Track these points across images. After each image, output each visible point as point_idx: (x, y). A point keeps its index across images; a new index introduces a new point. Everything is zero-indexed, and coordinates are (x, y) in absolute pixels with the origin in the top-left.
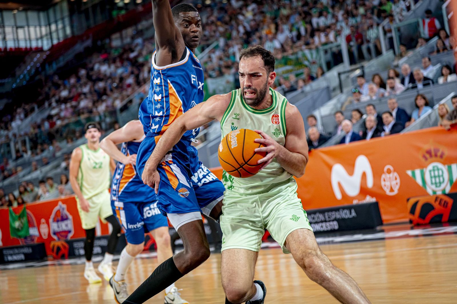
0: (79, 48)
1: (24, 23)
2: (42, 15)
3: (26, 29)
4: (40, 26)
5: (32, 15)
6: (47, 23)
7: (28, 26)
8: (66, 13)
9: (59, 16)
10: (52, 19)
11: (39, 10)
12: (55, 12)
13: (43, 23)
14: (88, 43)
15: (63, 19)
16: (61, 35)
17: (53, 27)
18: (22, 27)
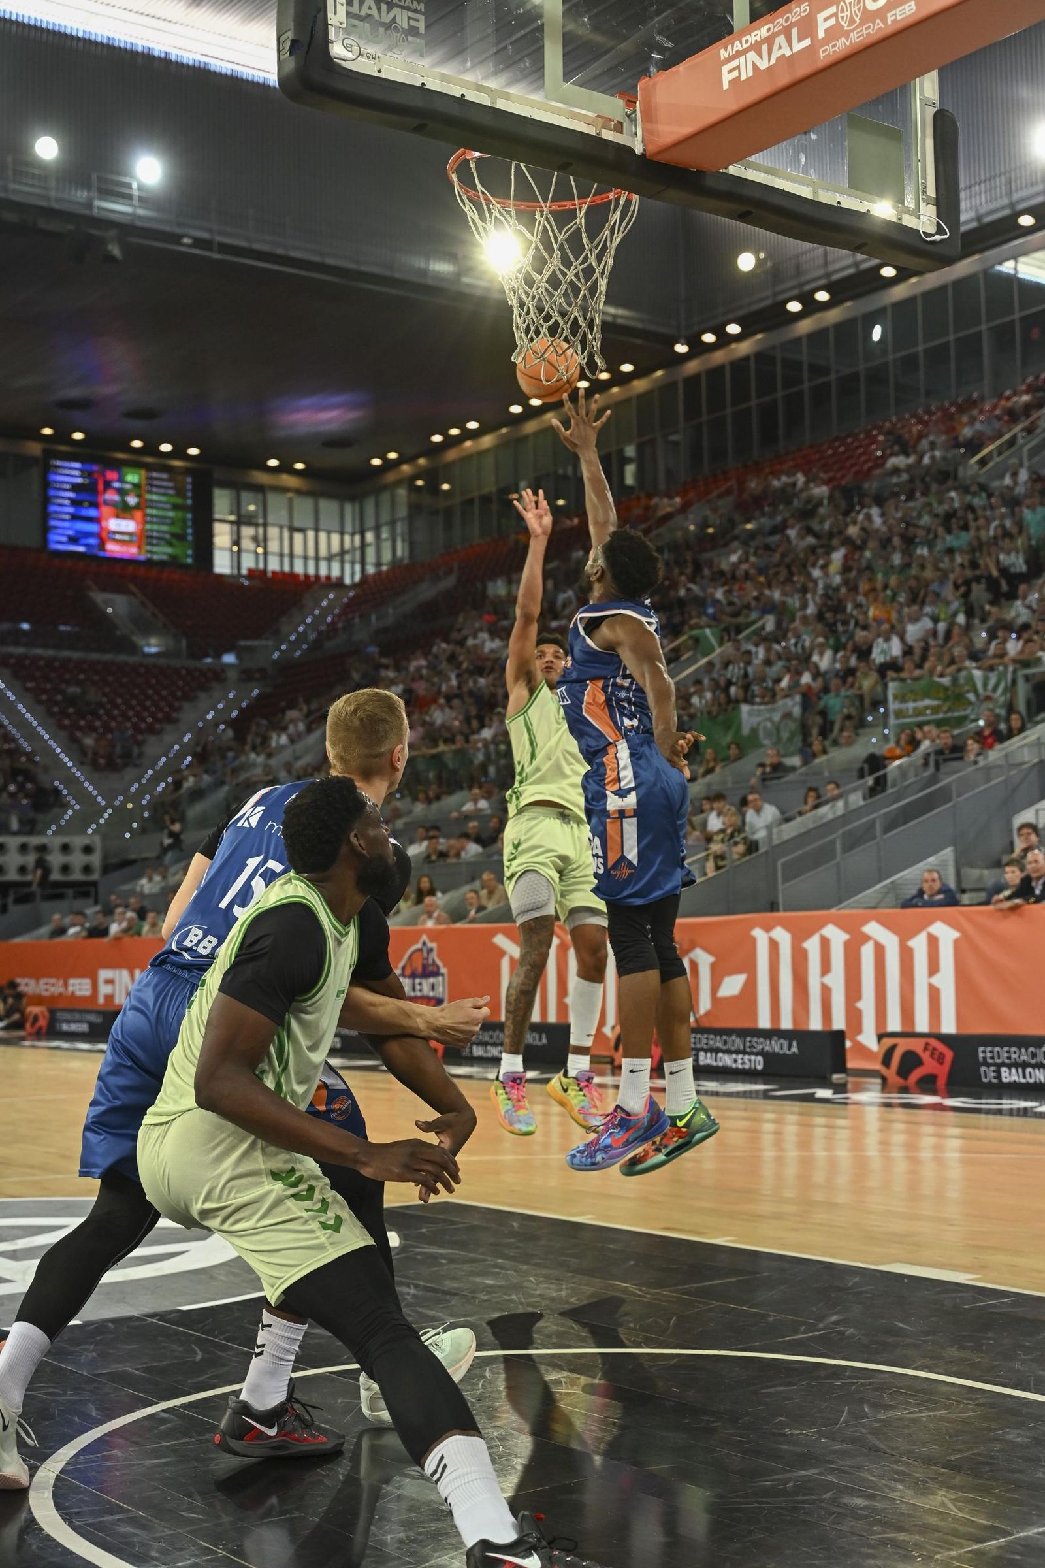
0: (427, 592)
1: (310, 522)
2: (348, 508)
3: (311, 534)
4: (342, 533)
5: (328, 507)
6: (357, 528)
7: (317, 530)
8: (402, 512)
9: (385, 516)
10: (370, 522)
11: (342, 498)
12: (377, 505)
13: (348, 527)
14: (449, 582)
15: (393, 523)
16: (387, 556)
17: (370, 537)
18: (302, 530)
